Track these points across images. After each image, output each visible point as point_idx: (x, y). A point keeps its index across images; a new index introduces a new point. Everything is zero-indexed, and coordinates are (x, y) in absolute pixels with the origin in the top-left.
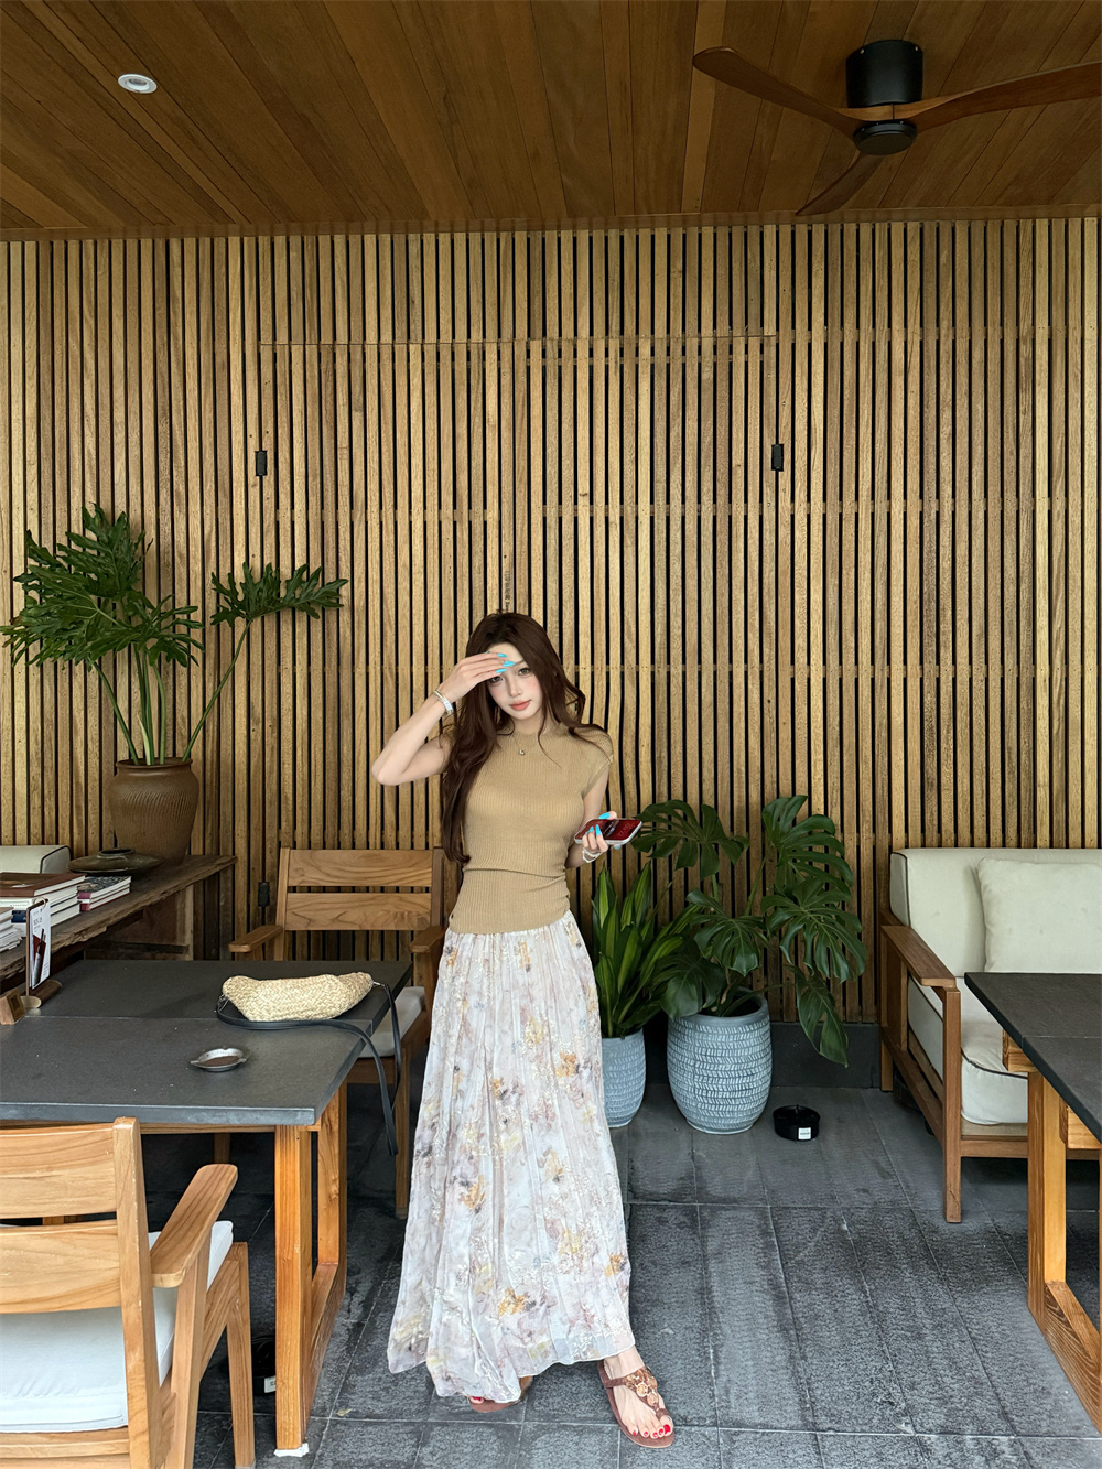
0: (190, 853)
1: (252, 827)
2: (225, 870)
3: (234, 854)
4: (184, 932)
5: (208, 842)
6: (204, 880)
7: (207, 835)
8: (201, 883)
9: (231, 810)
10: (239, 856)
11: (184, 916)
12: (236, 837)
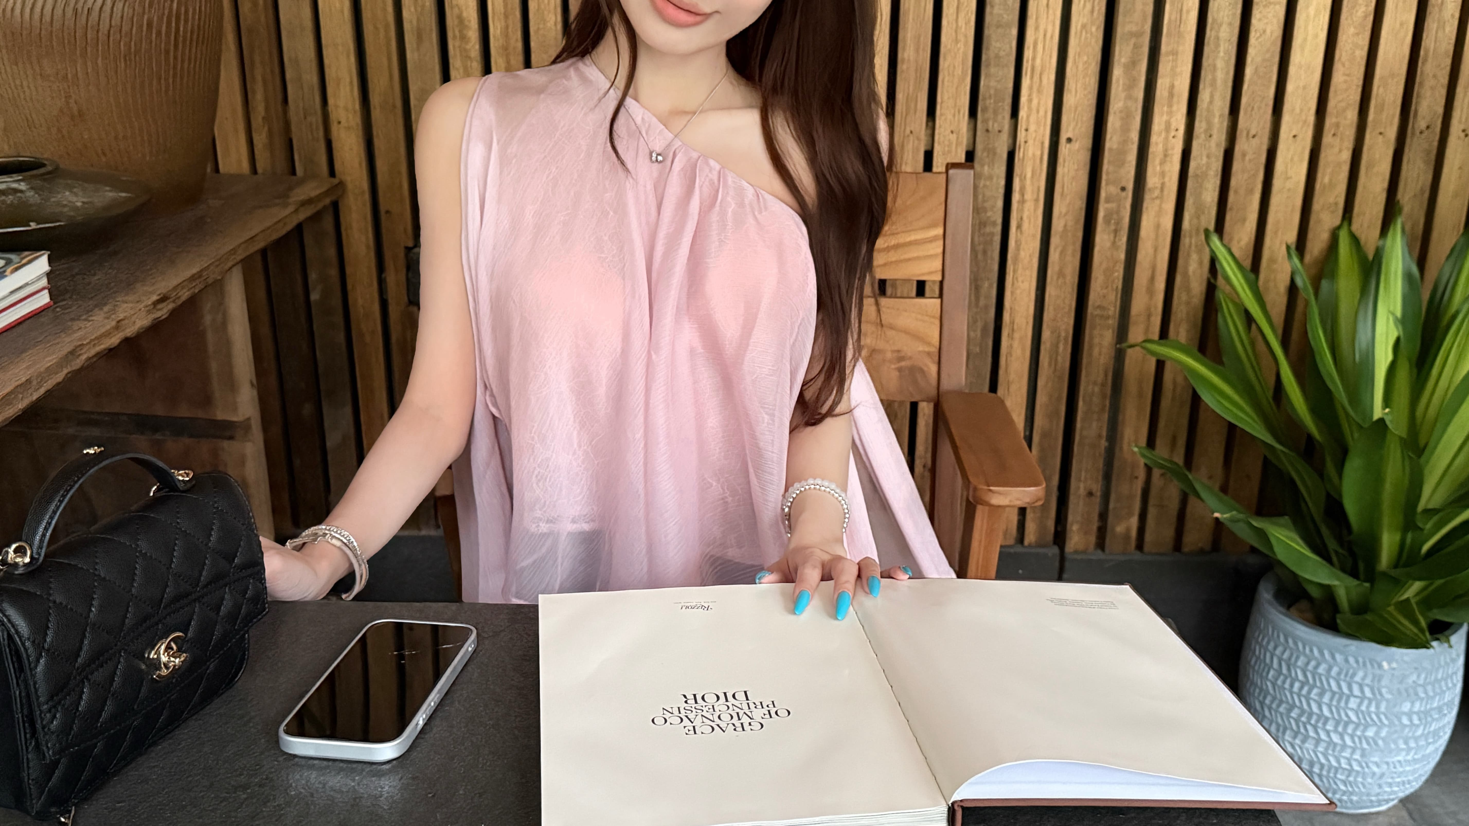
0: (217, 170)
1: (375, 99)
2: (316, 217)
3: (332, 173)
4: (231, 385)
5: (260, 139)
6: (264, 252)
7: (257, 120)
8: (258, 258)
9: (311, 53)
10: (348, 179)
11: (226, 344)
12: (334, 128)
